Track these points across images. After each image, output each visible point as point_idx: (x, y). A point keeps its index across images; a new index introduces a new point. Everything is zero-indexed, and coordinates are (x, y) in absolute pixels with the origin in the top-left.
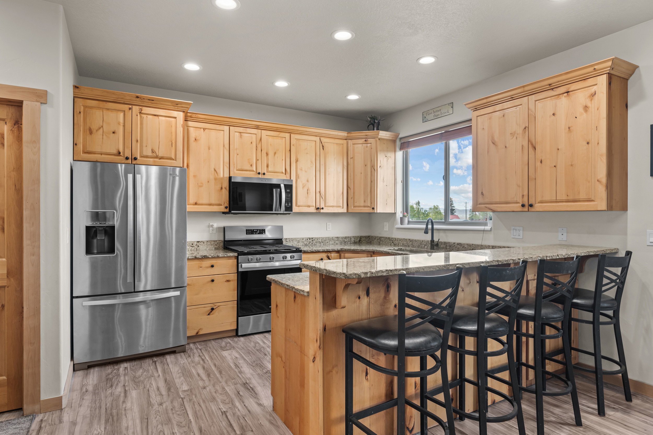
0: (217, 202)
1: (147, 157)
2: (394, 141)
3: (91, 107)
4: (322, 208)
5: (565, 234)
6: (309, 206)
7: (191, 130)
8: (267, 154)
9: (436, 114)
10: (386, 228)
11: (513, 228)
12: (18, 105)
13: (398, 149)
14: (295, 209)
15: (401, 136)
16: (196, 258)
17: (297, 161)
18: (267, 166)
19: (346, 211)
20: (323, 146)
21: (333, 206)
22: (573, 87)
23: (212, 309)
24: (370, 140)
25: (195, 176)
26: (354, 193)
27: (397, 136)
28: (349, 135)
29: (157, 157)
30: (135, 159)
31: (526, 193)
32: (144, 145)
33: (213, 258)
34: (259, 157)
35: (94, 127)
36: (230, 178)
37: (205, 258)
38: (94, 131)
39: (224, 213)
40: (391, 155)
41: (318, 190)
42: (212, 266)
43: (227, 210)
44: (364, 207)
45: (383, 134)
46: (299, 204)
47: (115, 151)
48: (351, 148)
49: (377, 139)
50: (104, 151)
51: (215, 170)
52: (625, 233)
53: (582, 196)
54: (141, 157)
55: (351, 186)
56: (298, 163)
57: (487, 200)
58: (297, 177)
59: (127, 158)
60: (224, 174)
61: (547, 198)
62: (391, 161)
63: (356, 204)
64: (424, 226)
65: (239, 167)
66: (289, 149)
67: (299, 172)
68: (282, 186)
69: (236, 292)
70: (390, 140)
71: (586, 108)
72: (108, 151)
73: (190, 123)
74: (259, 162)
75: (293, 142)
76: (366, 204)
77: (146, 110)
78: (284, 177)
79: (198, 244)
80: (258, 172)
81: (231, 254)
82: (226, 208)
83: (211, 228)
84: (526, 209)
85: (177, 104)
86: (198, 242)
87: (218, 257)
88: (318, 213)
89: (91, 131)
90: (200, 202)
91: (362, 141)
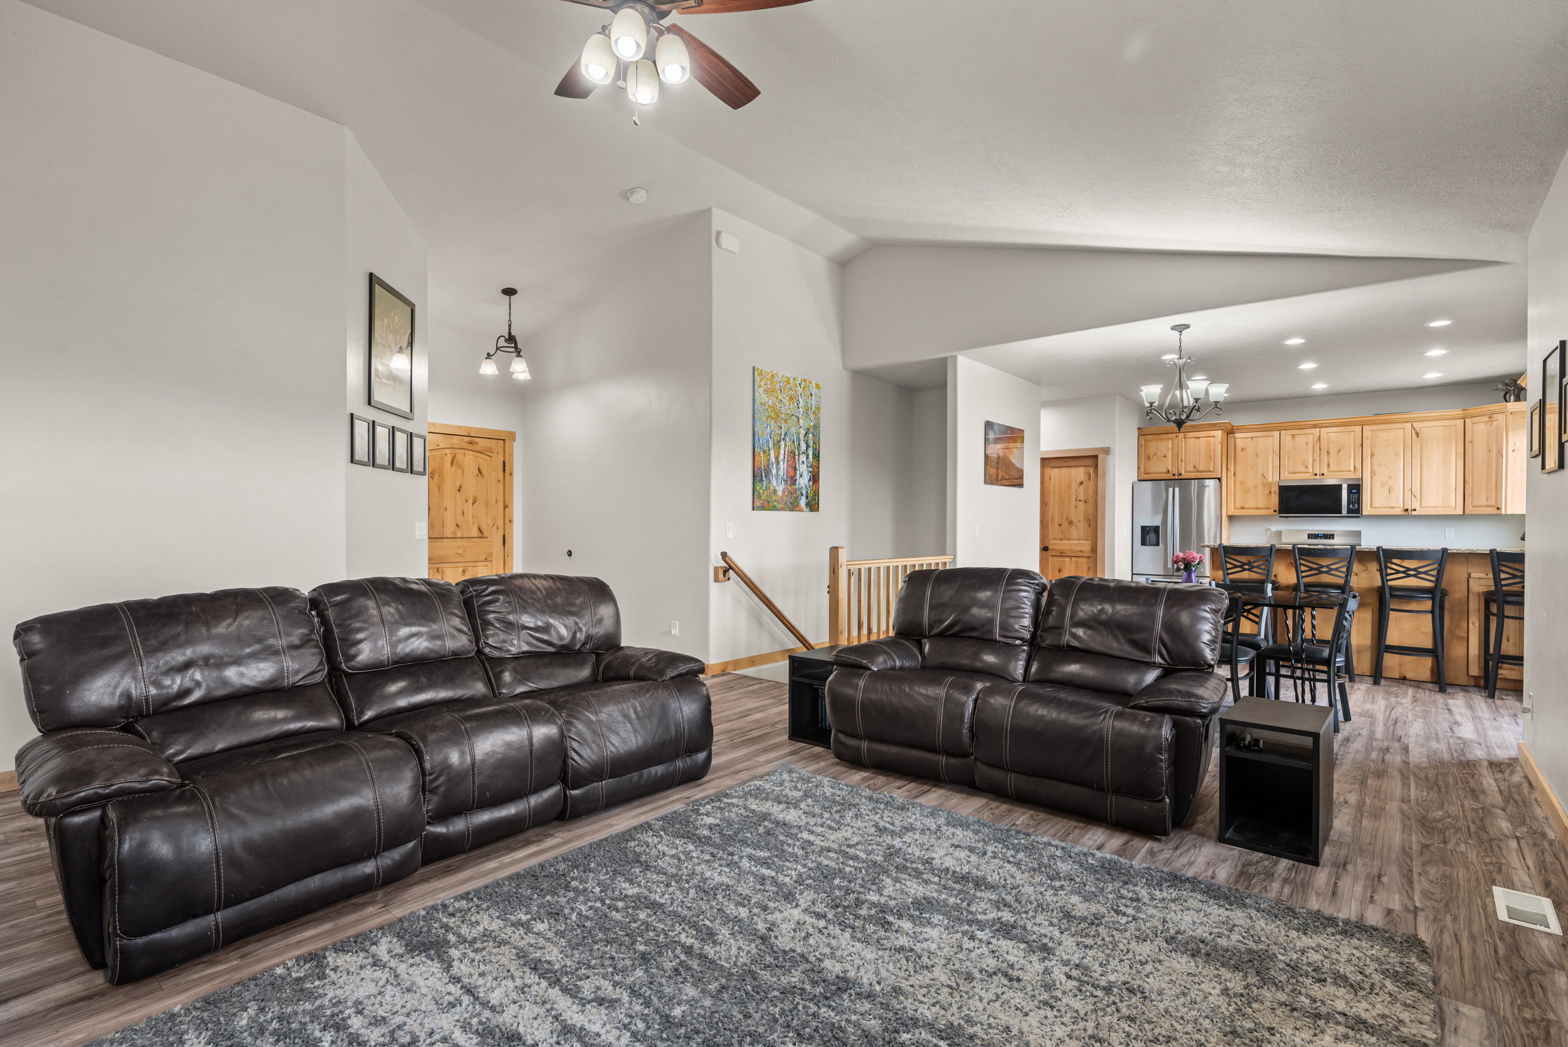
0: (1266, 506)
1: (1189, 472)
3: (1149, 441)
4: (1415, 510)
6: (1392, 508)
7: (1237, 442)
8: (1328, 453)
12: (1096, 457)
14: (1367, 510)
17: (1372, 455)
18: (1328, 466)
19: (1460, 513)
20: (1417, 434)
21: (1436, 507)
24: (1495, 417)
26: (1473, 488)
28: (1467, 412)
29: (1198, 471)
30: (1180, 474)
32: (1188, 463)
34: (1317, 458)
35: (1151, 455)
36: (1280, 483)
38: (1152, 458)
39: (1280, 516)
41: (1408, 487)
43: (1278, 514)
44: (1487, 506)
46: (1374, 505)
47: (1165, 471)
48: (1470, 429)
49: (1508, 414)
50: (1158, 471)
51: (1263, 479)
54: (1185, 472)
55: (1469, 479)
56: (1374, 458)
58: (1373, 473)
59: (1174, 475)
60: (1272, 479)
63: (1476, 503)
65: (1291, 470)
66: (1360, 444)
67: (1377, 469)
68: (1345, 486)
72: (1161, 471)
73: (1237, 435)
74: (1317, 463)
75: (1366, 434)
76: (1489, 504)
77: (1190, 435)
78: (1350, 476)
80: (1315, 474)
82: (1276, 511)
83: (1269, 532)
85: (1215, 425)
88: (1407, 515)
89: (1149, 458)
90: (1248, 506)
91: (1486, 418)
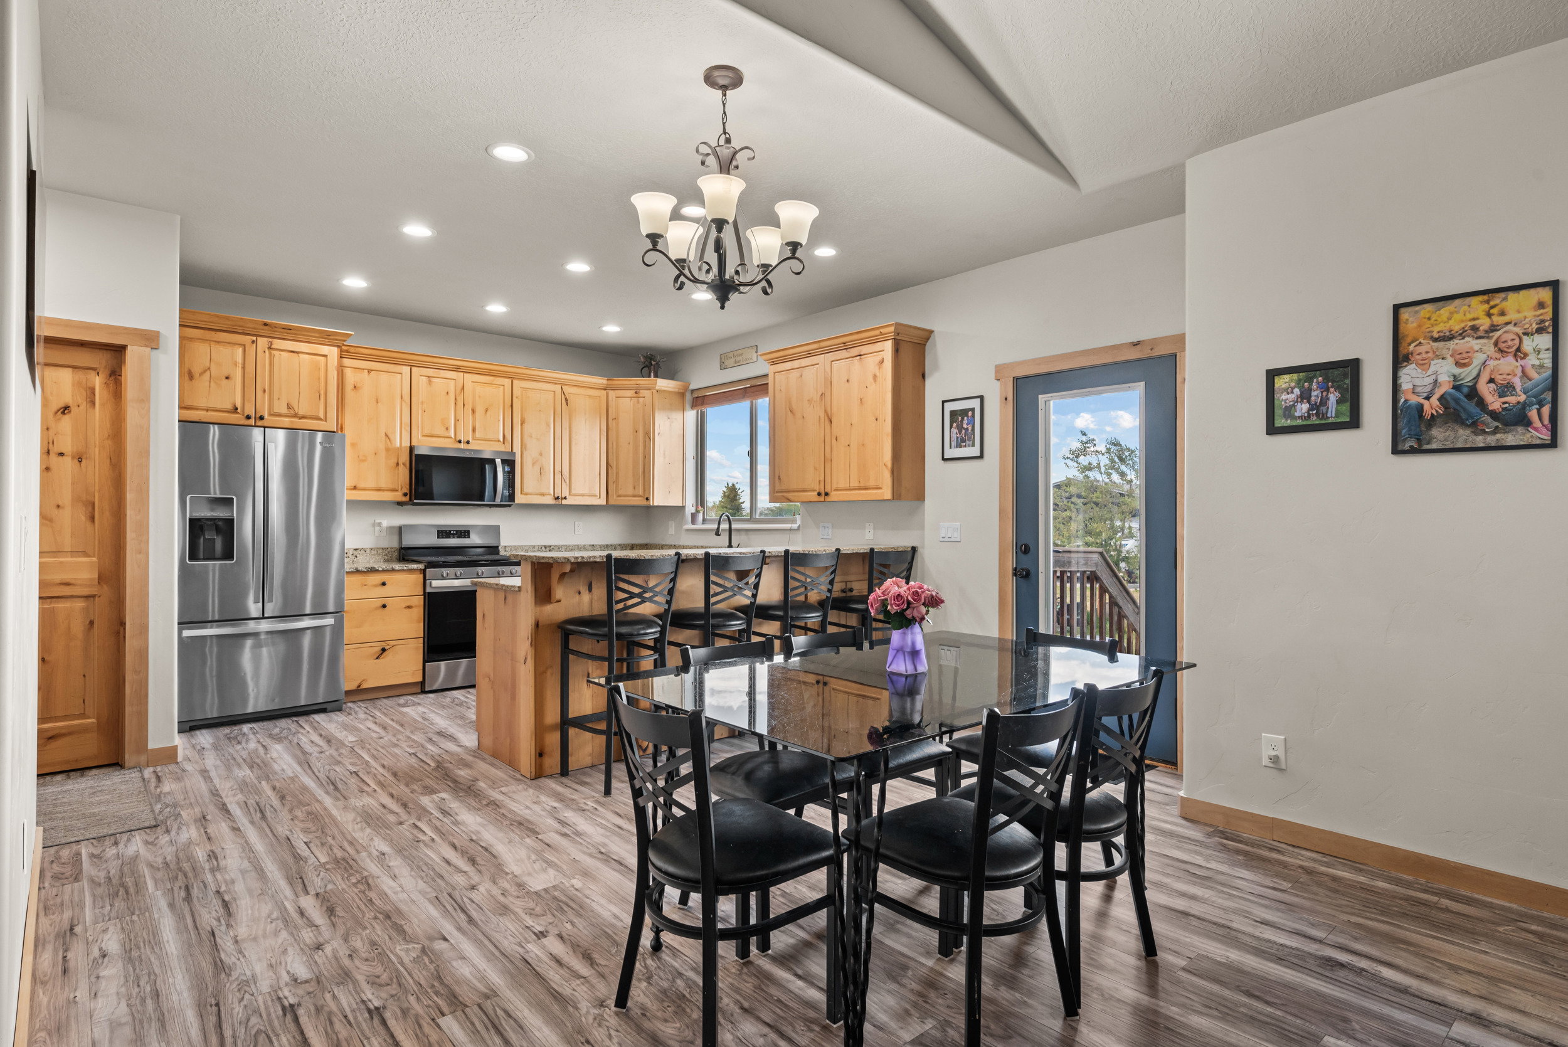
0: (391, 486)
1: (280, 415)
2: (682, 395)
3: (192, 339)
4: (565, 498)
5: (872, 531)
6: (543, 495)
7: (348, 372)
8: (473, 411)
9: (738, 359)
10: (672, 531)
11: (821, 524)
12: (118, 351)
13: (688, 406)
14: (519, 498)
15: (692, 387)
16: (357, 571)
17: (523, 423)
18: (474, 430)
19: (604, 503)
20: (566, 400)
21: (583, 495)
22: (864, 349)
23: (384, 650)
24: (643, 393)
25: (353, 445)
26: (617, 474)
27: (686, 388)
28: (610, 382)
29: (295, 416)
30: (262, 418)
31: (822, 478)
32: (276, 397)
33: (385, 571)
34: (460, 416)
35: (196, 370)
36: (412, 449)
37: (372, 571)
38: (196, 375)
39: (400, 504)
40: (677, 416)
41: (558, 468)
42: (384, 584)
43: (407, 499)
44: (634, 496)
45: (663, 384)
46: (525, 490)
47: (229, 407)
48: (612, 404)
49: (655, 391)
50: (211, 405)
51: (387, 435)
52: (922, 528)
53: (872, 483)
54: (270, 415)
55: (613, 463)
56: (525, 425)
57: (784, 487)
58: (523, 446)
59: (248, 417)
60: (400, 441)
61: (842, 485)
62: (677, 425)
63: (621, 492)
64: (716, 526)
65: (427, 432)
66: (510, 404)
67: (527, 439)
68: (498, 461)
69: (422, 624)
70: (675, 392)
71: (875, 377)
72: (219, 406)
73: (347, 362)
74: (461, 424)
75: (516, 392)
76: (636, 492)
77: (278, 343)
78: (501, 448)
79: (355, 552)
80: (458, 439)
81: (415, 566)
82: (405, 495)
83: (377, 528)
84: (822, 499)
85: (327, 334)
86: (356, 550)
87: (393, 570)
88: (558, 506)
89: (191, 376)
90: (361, 485)
91: (631, 393)
